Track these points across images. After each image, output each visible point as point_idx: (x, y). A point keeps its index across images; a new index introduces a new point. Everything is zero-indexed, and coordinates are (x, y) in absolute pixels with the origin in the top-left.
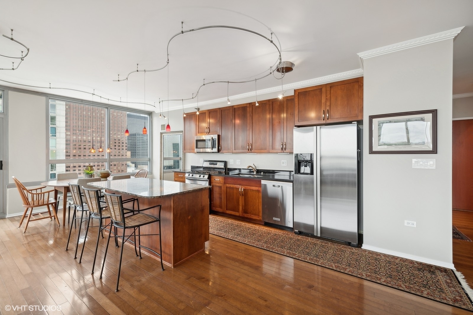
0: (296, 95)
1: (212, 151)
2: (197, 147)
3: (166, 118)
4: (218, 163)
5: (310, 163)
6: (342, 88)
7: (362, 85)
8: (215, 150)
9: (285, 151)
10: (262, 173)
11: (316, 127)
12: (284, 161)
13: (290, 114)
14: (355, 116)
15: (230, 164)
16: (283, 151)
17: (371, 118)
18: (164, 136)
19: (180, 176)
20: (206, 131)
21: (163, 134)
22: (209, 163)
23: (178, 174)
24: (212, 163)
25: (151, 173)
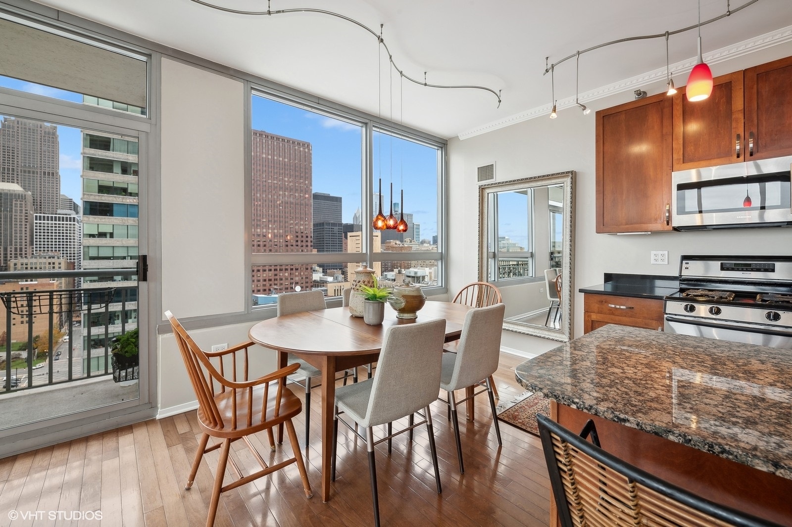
2: (682, 211)
4: (780, 265)
18: (488, 194)
19: (613, 306)
20: (738, 147)
21: (487, 191)
22: (718, 264)
23: (605, 302)
24: (735, 264)
25: (446, 289)
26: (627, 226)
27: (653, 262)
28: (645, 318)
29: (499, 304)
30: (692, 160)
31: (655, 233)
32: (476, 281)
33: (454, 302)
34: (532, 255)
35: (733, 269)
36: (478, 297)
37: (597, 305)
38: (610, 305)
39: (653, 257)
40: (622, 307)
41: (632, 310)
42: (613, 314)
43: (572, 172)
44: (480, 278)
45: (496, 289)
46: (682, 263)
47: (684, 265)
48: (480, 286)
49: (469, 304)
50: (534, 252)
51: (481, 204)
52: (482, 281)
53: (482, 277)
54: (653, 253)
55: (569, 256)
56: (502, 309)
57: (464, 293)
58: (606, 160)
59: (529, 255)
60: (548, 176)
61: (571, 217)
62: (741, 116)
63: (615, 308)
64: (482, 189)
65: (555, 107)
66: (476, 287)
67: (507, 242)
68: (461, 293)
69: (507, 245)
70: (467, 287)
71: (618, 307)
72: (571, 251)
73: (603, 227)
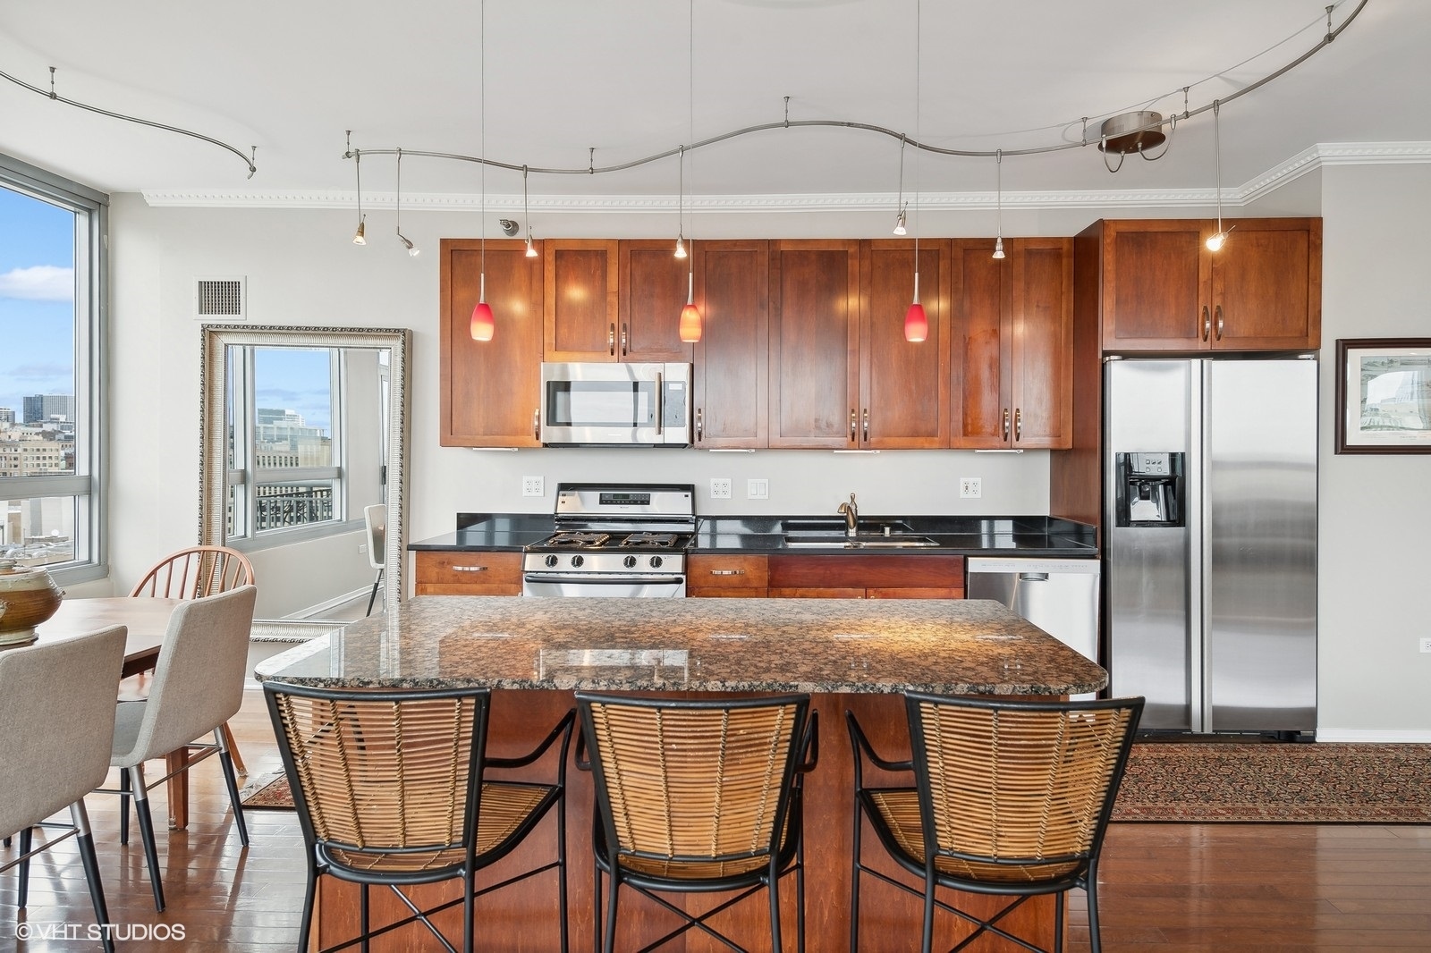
0: (1108, 241)
1: (658, 440)
2: (552, 420)
3: (415, 253)
4: (655, 496)
5: (1174, 487)
6: (1263, 241)
7: (1319, 241)
8: (679, 434)
9: (1015, 444)
10: (887, 530)
11: (1199, 360)
12: (971, 480)
13: (1038, 306)
14: (1297, 335)
15: (713, 496)
16: (1007, 444)
17: (1344, 346)
18: (226, 345)
19: (460, 568)
20: (612, 340)
21: (225, 339)
22: (596, 495)
23: (448, 563)
24: (614, 495)
25: (103, 568)
26: (486, 437)
27: (525, 493)
28: (501, 582)
29: (248, 585)
30: (565, 349)
31: (523, 449)
32: (193, 543)
33: (136, 595)
34: (340, 474)
35: (612, 503)
36: (199, 578)
37: (436, 570)
38: (456, 568)
39: (525, 486)
40: (472, 569)
41: (485, 572)
42: (459, 581)
43: (404, 332)
44: (205, 536)
45: (242, 558)
46: (558, 495)
47: (561, 498)
48: (205, 556)
49: (174, 593)
50: (344, 466)
51: (207, 367)
52: (209, 543)
53: (209, 532)
54: (525, 479)
55: (398, 484)
56: (250, 596)
57: (163, 574)
58: (455, 324)
59: (335, 473)
60: (360, 330)
61: (403, 414)
62: (615, 300)
63: (463, 572)
64: (209, 334)
65: (362, 226)
66: (195, 558)
67: (291, 424)
68: (154, 573)
69: (289, 433)
70: (171, 560)
71: (467, 569)
72: (402, 475)
73: (451, 435)
